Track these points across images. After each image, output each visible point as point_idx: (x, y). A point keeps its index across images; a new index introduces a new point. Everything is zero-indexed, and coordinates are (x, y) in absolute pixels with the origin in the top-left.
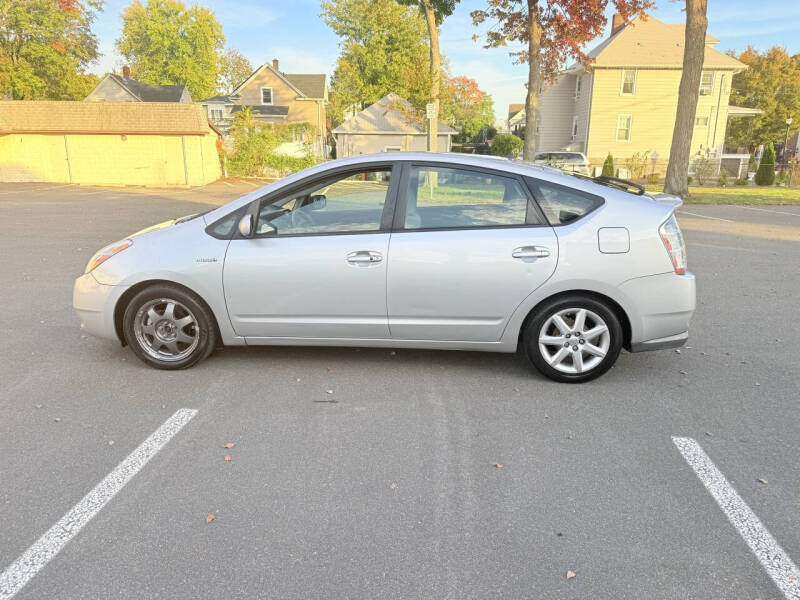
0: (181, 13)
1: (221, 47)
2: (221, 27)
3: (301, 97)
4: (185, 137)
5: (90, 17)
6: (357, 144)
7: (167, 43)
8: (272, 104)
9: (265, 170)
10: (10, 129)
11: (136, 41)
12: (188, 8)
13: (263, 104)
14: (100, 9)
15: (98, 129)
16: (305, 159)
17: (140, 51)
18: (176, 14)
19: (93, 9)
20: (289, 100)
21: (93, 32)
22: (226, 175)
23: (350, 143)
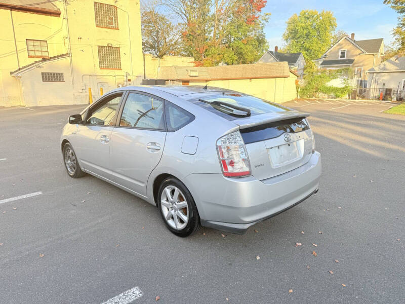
0: (316, 16)
1: (334, 30)
2: (336, 20)
3: (363, 53)
4: (277, 79)
5: (263, 25)
6: (382, 78)
7: (305, 32)
8: (345, 58)
9: (320, 95)
10: (210, 79)
11: (291, 33)
12: (319, 13)
13: (340, 59)
14: (267, 21)
15: (240, 77)
16: (343, 88)
17: (293, 38)
18: (313, 17)
19: (264, 22)
20: (356, 55)
21: (264, 32)
22: (299, 97)
23: (377, 78)
